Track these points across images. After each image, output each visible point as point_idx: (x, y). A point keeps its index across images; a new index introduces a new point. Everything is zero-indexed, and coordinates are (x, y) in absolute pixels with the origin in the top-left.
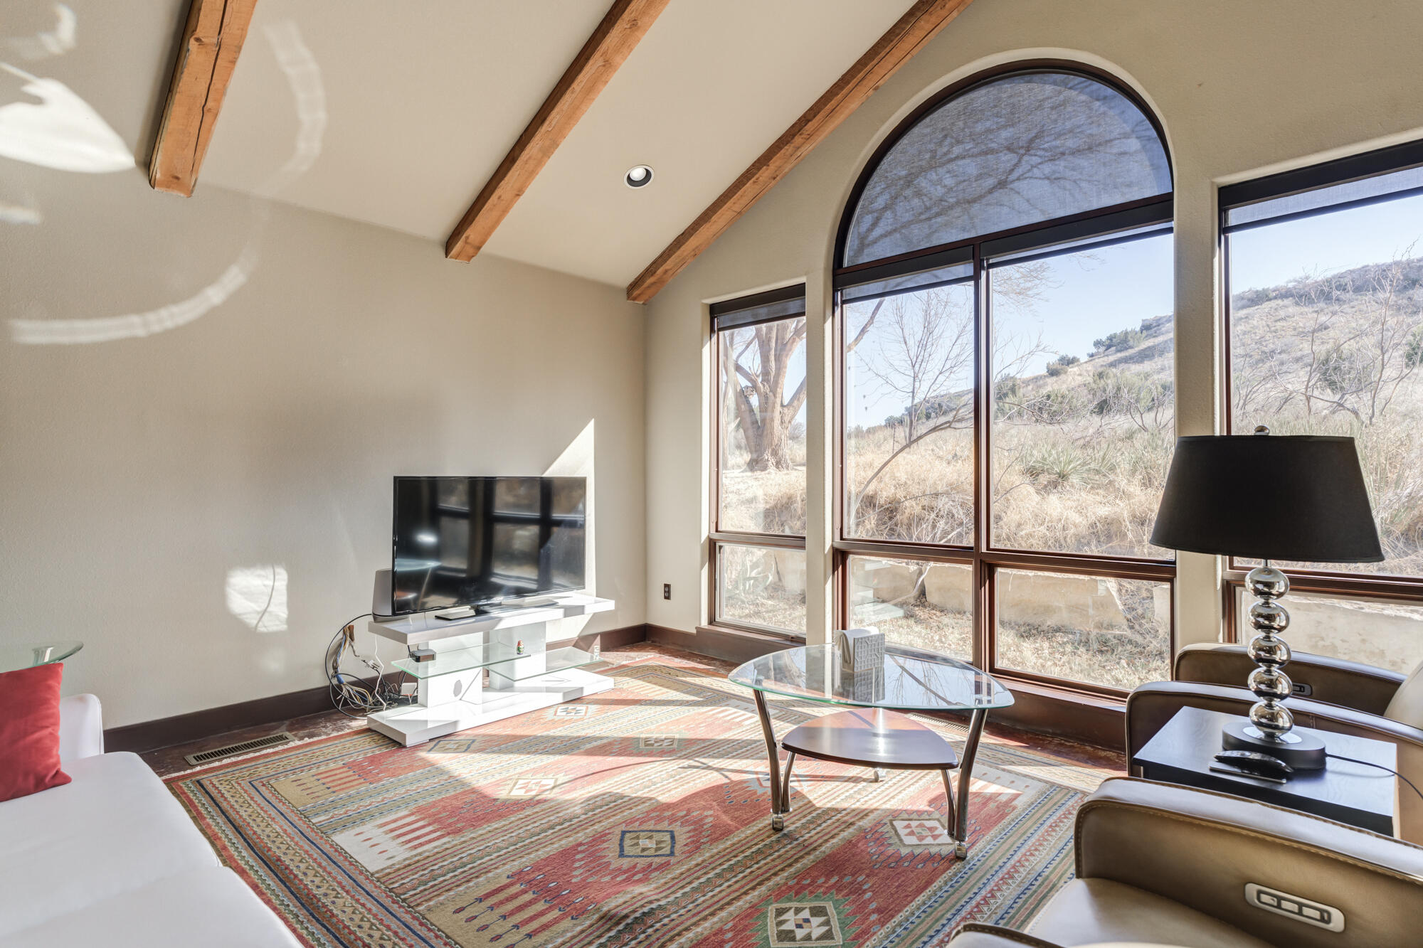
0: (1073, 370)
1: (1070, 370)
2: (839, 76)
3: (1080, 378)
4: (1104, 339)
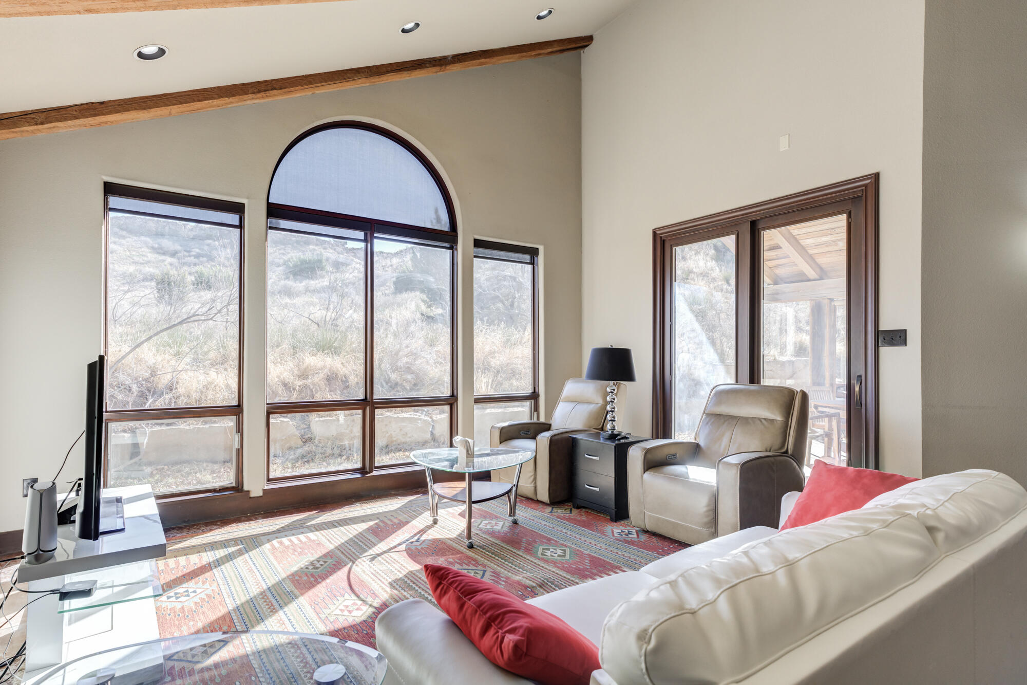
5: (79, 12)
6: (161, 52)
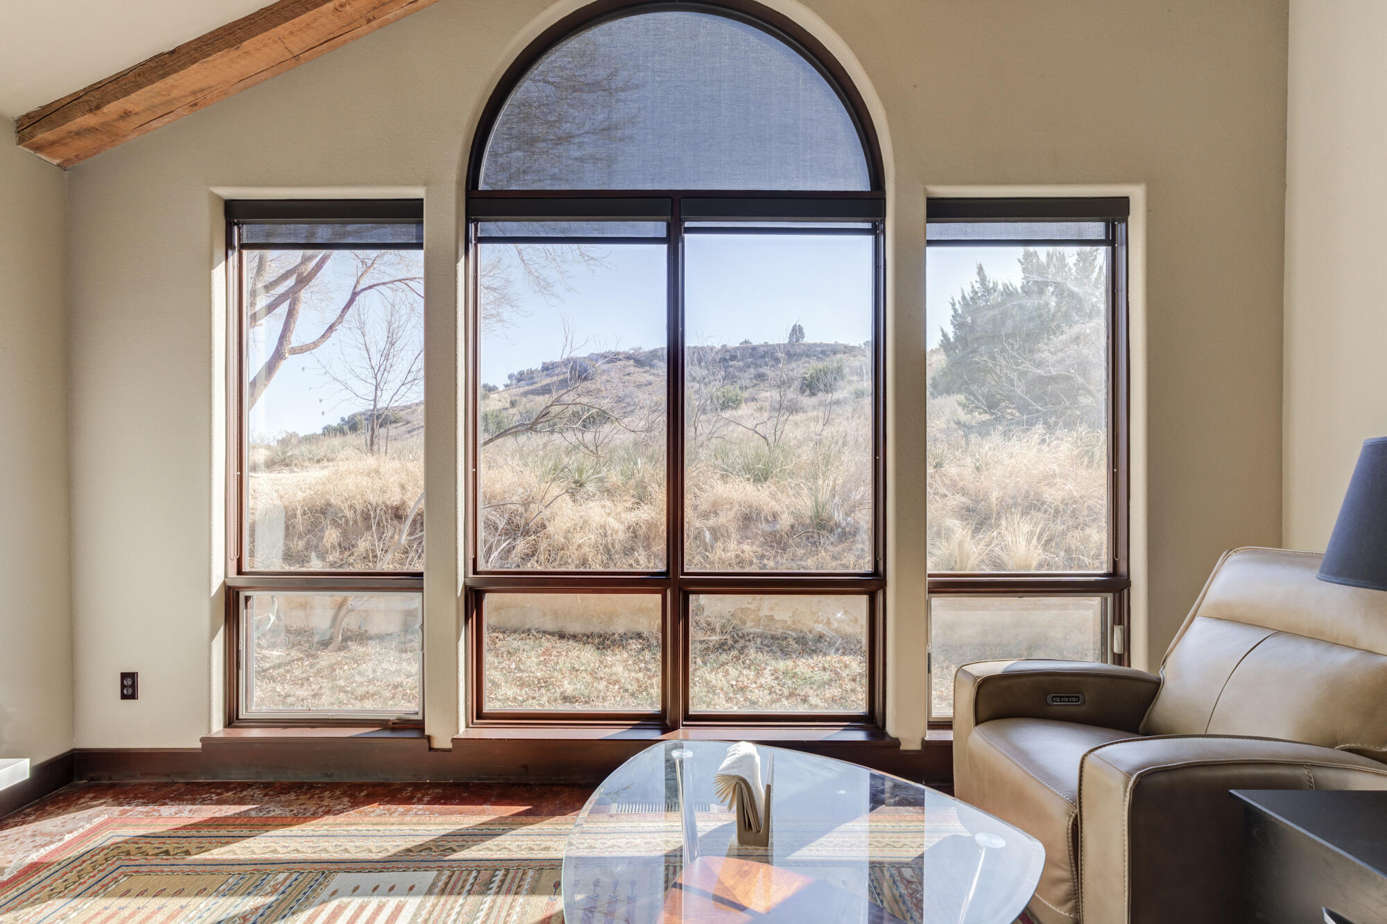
1: (491, 396)
4: (516, 373)
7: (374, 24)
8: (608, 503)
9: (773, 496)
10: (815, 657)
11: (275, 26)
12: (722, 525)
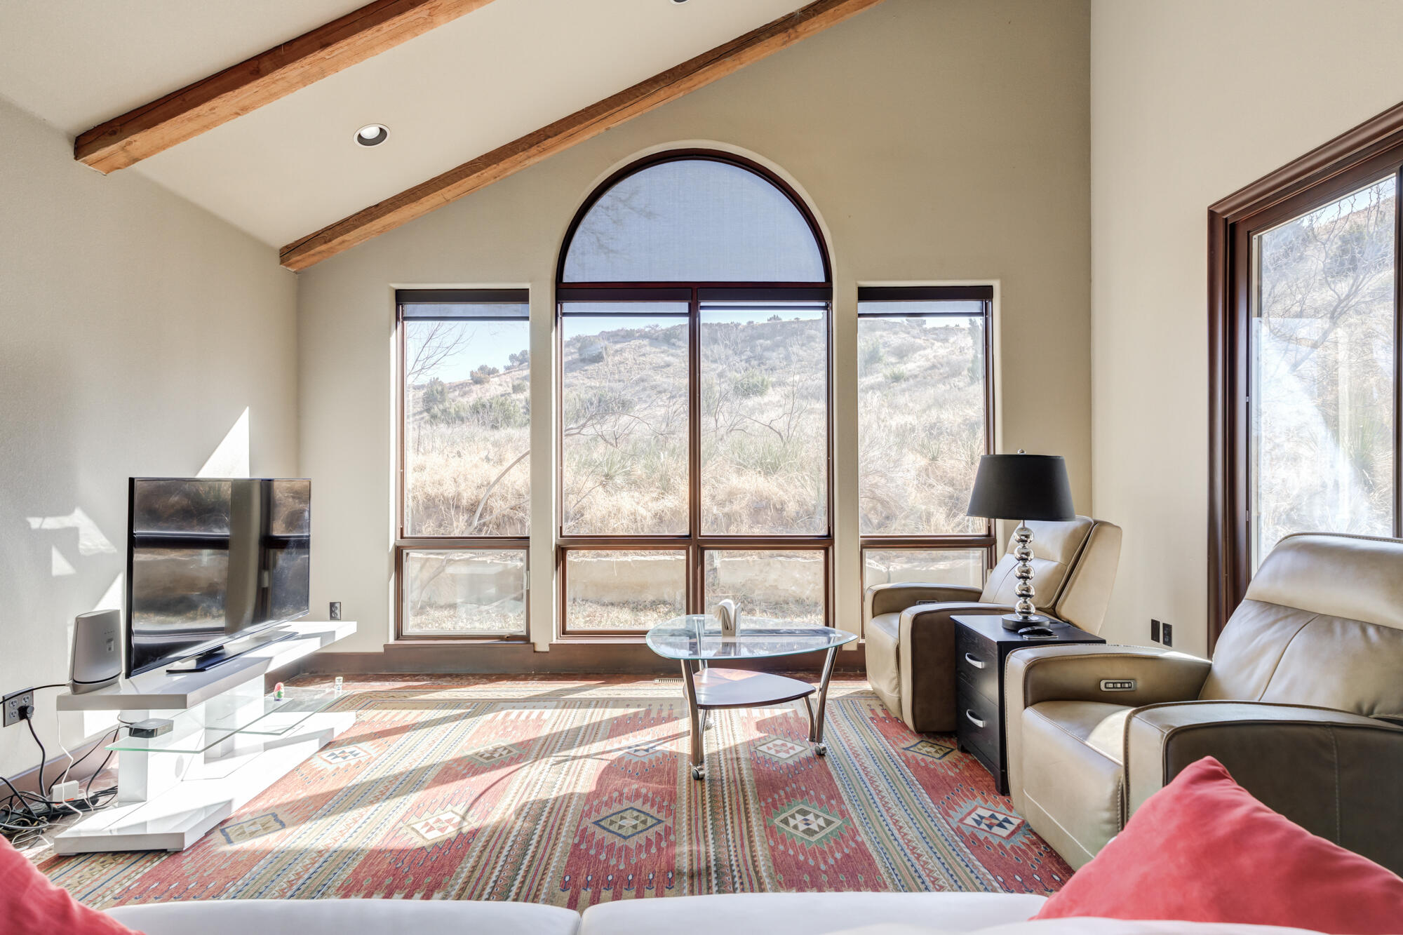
0: (494, 380)
1: (491, 380)
2: (583, 107)
3: (500, 388)
4: (518, 354)
5: (238, 114)
6: (383, 133)
7: (498, 179)
8: (636, 494)
9: (780, 486)
10: (809, 616)
11: (441, 188)
12: (736, 512)
